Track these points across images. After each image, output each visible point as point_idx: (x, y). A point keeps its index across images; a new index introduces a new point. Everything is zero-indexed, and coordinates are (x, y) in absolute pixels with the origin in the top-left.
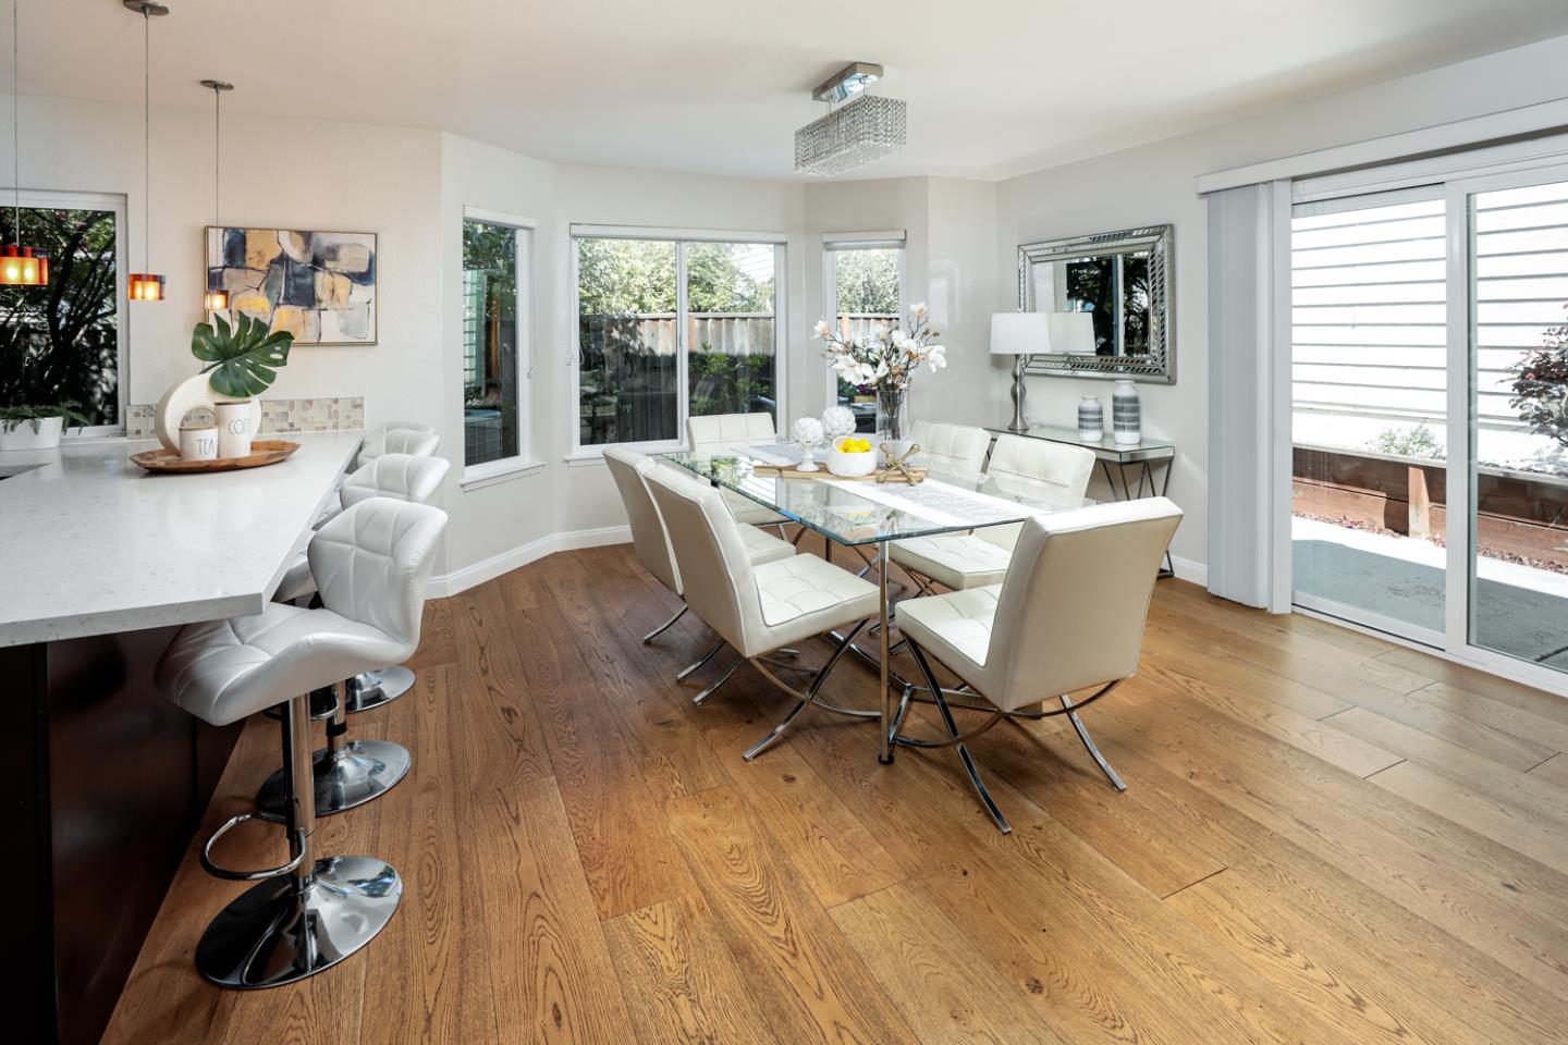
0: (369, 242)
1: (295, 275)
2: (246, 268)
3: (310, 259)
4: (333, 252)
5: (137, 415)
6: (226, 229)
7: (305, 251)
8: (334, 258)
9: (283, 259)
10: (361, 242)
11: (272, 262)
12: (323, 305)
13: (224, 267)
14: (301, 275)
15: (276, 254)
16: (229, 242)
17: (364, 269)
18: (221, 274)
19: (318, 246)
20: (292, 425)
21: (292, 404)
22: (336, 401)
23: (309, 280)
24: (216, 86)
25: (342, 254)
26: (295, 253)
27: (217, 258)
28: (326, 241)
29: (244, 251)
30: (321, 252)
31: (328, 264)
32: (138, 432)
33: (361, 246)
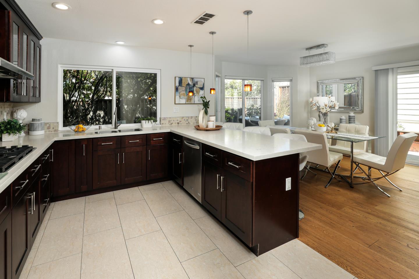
0: (203, 80)
1: (190, 88)
2: (182, 86)
3: (193, 84)
4: (197, 82)
5: (163, 120)
6: (179, 77)
7: (192, 82)
8: (197, 84)
9: (188, 84)
10: (202, 80)
11: (187, 85)
12: (195, 95)
13: (178, 86)
14: (192, 88)
15: (187, 83)
16: (179, 80)
17: (202, 87)
18: (178, 87)
19: (194, 81)
20: (189, 122)
21: (189, 117)
22: (196, 117)
23: (193, 89)
24: (191, 46)
25: (199, 83)
26: (190, 83)
27: (177, 84)
28: (196, 80)
29: (182, 82)
30: (195, 82)
31: (196, 85)
32: (163, 124)
33: (202, 81)
